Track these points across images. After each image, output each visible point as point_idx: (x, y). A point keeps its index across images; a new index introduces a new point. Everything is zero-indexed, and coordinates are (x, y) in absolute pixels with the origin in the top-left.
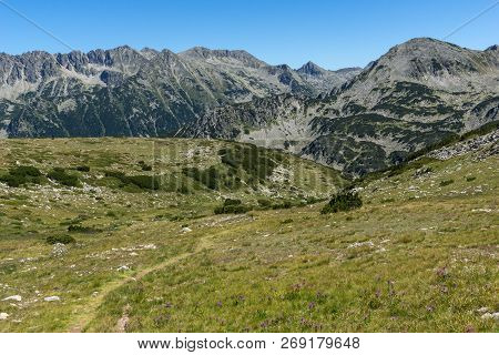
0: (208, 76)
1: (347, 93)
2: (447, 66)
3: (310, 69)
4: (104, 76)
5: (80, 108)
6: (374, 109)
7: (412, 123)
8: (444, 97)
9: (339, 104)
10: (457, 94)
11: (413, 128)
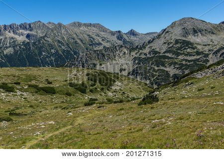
0: (81, 36)
1: (151, 45)
2: (200, 31)
3: (132, 33)
4: (28, 36)
5: (16, 52)
6: (164, 53)
7: (183, 60)
8: (199, 47)
9: (147, 50)
10: (205, 45)
11: (184, 62)
